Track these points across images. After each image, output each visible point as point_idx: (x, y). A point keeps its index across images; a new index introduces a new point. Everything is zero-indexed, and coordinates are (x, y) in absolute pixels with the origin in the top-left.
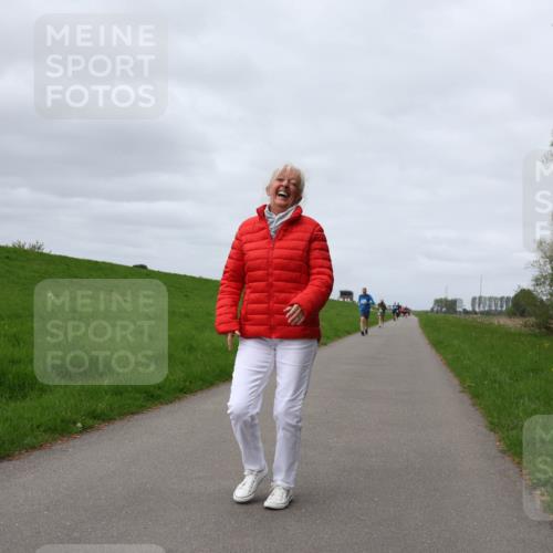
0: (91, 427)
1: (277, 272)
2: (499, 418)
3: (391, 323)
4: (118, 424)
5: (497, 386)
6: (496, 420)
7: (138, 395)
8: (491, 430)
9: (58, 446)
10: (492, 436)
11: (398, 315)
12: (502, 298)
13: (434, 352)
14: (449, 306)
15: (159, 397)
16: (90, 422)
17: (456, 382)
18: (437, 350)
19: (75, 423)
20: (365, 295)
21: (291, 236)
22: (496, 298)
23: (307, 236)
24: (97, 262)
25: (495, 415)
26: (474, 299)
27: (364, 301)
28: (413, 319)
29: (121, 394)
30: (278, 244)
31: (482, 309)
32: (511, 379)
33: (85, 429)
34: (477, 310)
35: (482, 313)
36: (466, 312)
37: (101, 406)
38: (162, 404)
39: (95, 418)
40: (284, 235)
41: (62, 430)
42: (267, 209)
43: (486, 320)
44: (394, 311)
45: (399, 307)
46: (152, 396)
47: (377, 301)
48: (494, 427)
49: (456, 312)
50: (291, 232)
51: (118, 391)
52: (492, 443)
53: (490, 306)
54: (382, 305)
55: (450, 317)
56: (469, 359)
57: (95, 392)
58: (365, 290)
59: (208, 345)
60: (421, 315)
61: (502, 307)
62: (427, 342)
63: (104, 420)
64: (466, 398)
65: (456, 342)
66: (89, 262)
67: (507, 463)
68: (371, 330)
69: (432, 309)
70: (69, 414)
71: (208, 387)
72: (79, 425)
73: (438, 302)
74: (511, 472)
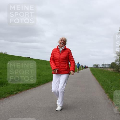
0: (18, 93)
1: (61, 60)
2: (108, 91)
3: (84, 70)
4: (23, 92)
5: (107, 84)
6: (107, 91)
7: (28, 86)
8: (106, 93)
9: (10, 97)
10: (106, 95)
11: (86, 68)
12: (108, 64)
13: (93, 76)
14: (97, 66)
15: (33, 86)
16: (17, 92)
17: (98, 83)
18: (94, 76)
19: (14, 92)
20: (78, 64)
21: (64, 53)
22: (107, 64)
23: (68, 52)
24: (19, 56)
25: (107, 90)
26: (102, 64)
27: (78, 65)
28: (89, 69)
29: (24, 85)
30: (61, 54)
31: (104, 67)
32: (110, 82)
33: (16, 93)
34: (103, 67)
35: (104, 68)
36: (100, 67)
37: (20, 88)
38: (33, 88)
39: (18, 91)
40: (63, 52)
41: (11, 93)
42: (59, 47)
43: (105, 69)
44: (85, 67)
45: (86, 66)
46: (31, 86)
47: (81, 65)
48: (107, 93)
49: (98, 67)
50: (64, 51)
51: (23, 85)
52: (106, 96)
53: (106, 66)
54: (82, 66)
55: (97, 68)
56: (101, 78)
57: (18, 85)
58: (78, 63)
59: (43, 75)
60: (90, 68)
61: (108, 66)
62: (92, 74)
63: (20, 91)
64: (100, 86)
65: (98, 74)
66: (17, 56)
67: (110, 101)
68: (79, 72)
69: (93, 67)
70: (13, 90)
71: (43, 84)
72: (15, 92)
73: (94, 65)
74: (110, 103)
